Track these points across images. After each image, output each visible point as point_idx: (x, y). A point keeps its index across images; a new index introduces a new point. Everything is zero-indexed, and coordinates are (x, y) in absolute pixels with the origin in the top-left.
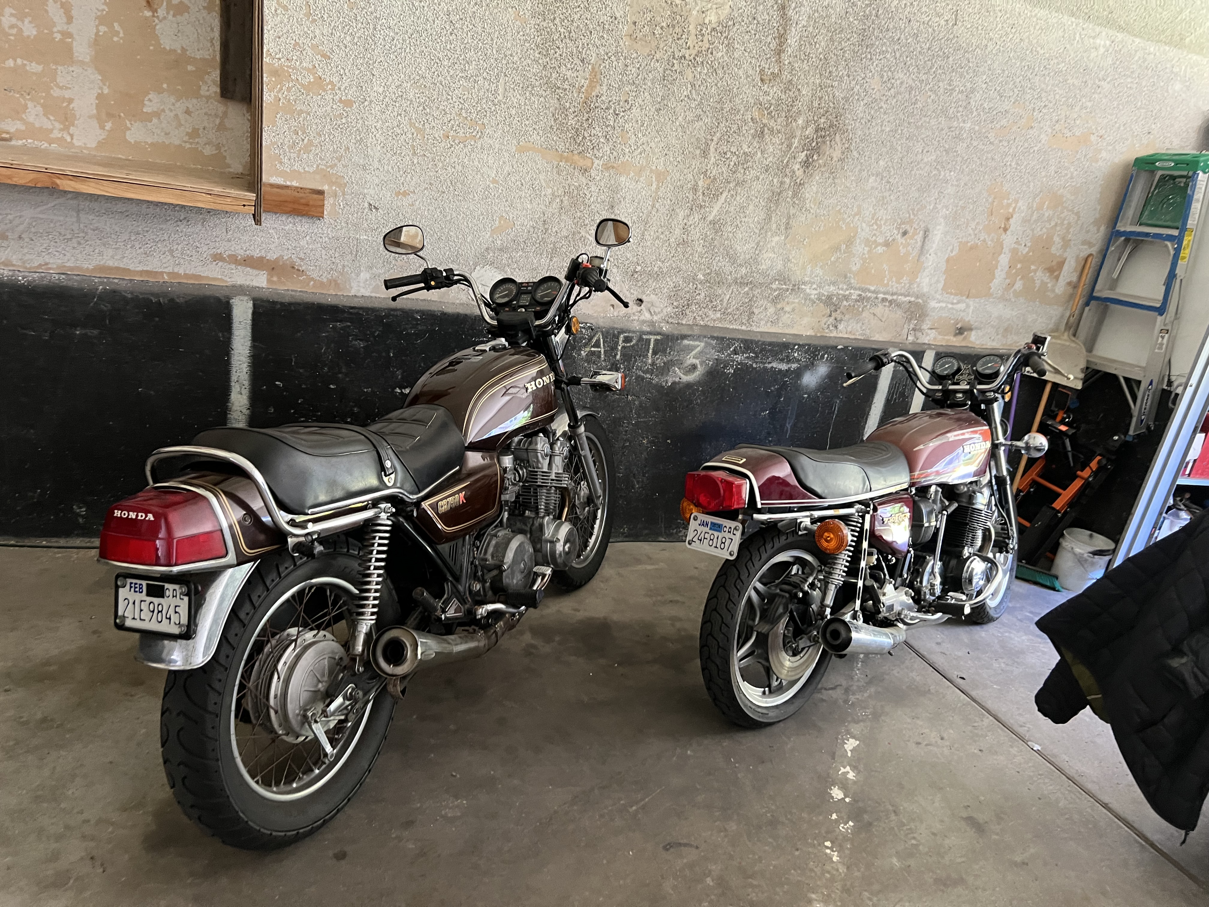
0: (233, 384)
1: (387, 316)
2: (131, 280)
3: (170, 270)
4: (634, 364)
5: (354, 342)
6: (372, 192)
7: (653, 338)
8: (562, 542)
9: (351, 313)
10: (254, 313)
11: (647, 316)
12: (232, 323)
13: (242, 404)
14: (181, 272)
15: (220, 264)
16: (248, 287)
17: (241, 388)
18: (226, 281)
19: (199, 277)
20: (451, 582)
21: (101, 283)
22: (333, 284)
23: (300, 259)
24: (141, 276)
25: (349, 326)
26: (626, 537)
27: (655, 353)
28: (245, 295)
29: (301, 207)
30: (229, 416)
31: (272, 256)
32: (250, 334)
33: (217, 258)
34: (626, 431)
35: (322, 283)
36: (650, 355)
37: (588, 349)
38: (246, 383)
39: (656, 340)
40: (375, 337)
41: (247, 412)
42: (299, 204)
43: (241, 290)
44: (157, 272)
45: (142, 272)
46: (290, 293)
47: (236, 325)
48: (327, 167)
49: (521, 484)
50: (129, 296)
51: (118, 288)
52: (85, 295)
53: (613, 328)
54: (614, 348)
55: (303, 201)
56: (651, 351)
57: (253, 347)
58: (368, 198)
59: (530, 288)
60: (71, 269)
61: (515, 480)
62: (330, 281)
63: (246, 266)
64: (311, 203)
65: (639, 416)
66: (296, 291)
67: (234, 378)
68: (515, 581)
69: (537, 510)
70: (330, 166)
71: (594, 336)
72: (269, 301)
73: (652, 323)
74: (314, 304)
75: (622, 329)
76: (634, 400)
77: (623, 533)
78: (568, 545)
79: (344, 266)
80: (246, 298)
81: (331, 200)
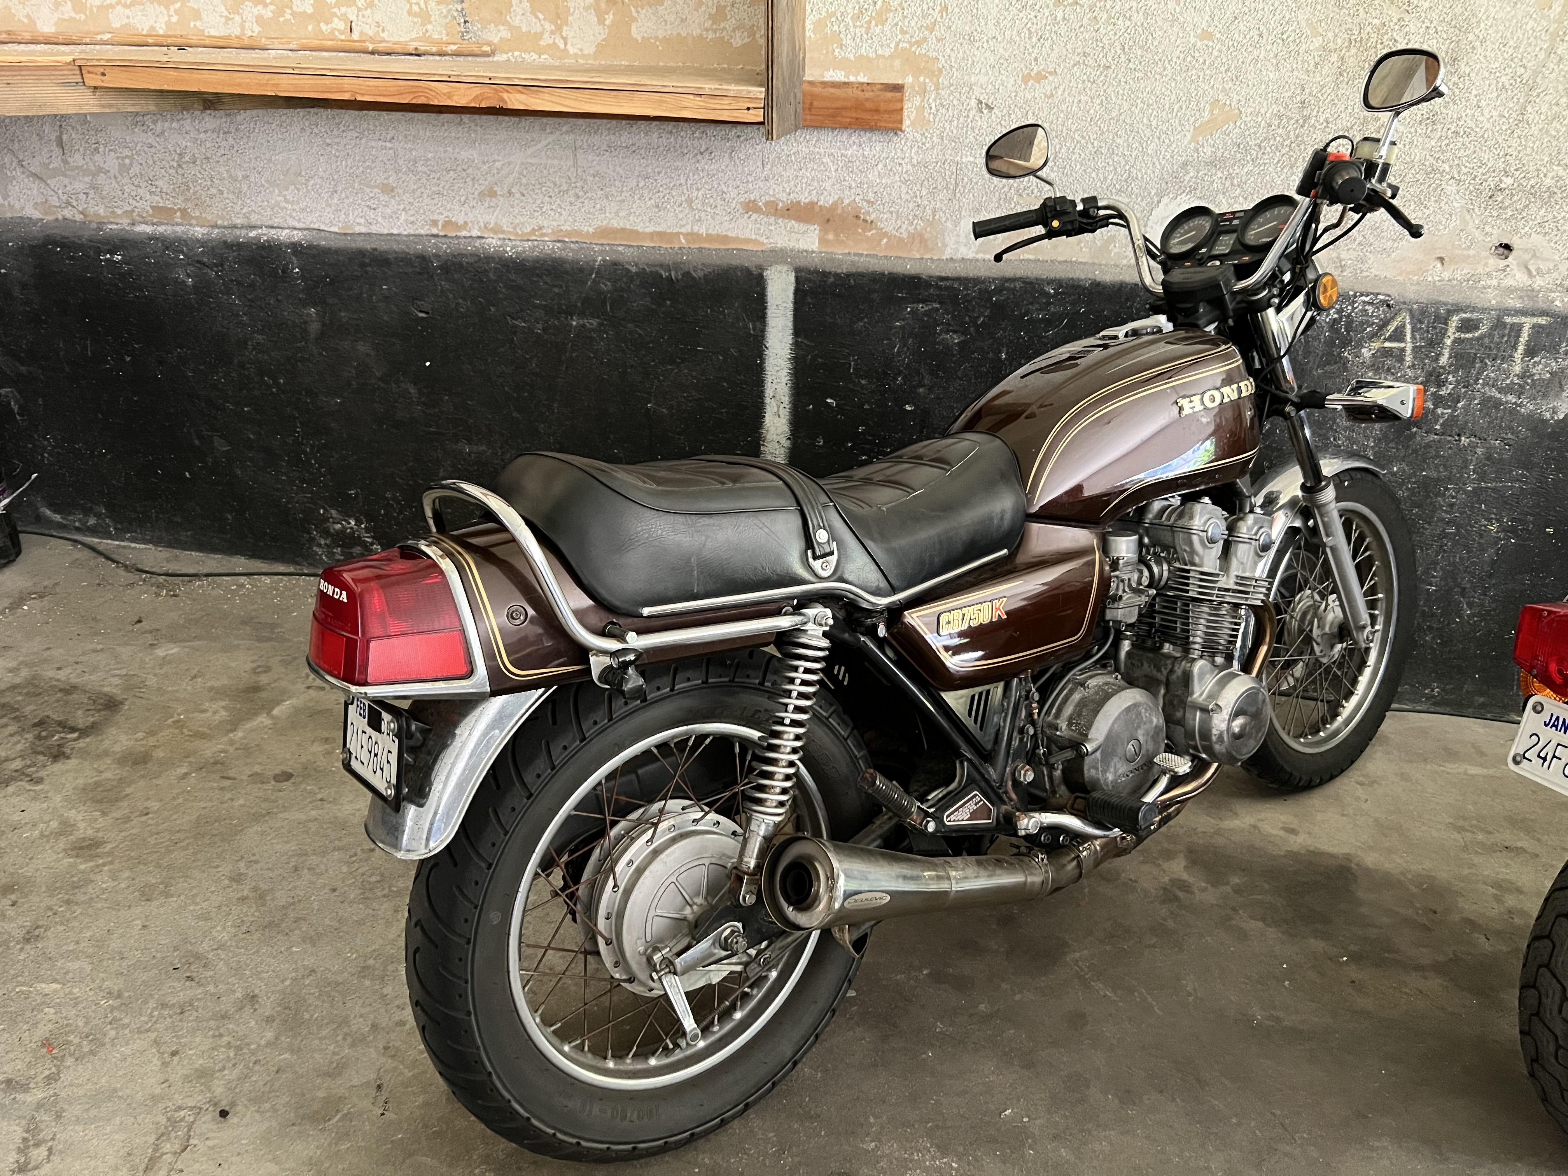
0: (767, 400)
1: (999, 290)
2: (638, 247)
3: (687, 229)
4: (1480, 373)
5: (944, 336)
6: (983, 79)
7: (1528, 322)
8: (1225, 714)
9: (940, 288)
10: (797, 292)
11: (1519, 278)
12: (765, 308)
13: (779, 431)
14: (703, 231)
15: (755, 216)
16: (792, 250)
17: (779, 407)
18: (763, 244)
19: (725, 239)
20: (970, 761)
21: (601, 252)
22: (917, 241)
23: (868, 202)
24: (652, 240)
25: (937, 310)
26: (1434, 704)
27: (1531, 352)
28: (787, 263)
29: (867, 116)
30: (762, 448)
31: (826, 201)
32: (790, 324)
33: (751, 207)
34: (1452, 505)
35: (900, 240)
36: (1518, 355)
37: (1376, 345)
38: (786, 400)
39: (1534, 326)
40: (977, 327)
41: (787, 444)
42: (866, 110)
43: (779, 256)
44: (671, 233)
45: (652, 235)
46: (852, 258)
47: (771, 312)
48: (912, 46)
49: (1153, 592)
50: (634, 269)
51: (620, 258)
52: (581, 270)
53: (1437, 303)
54: (1434, 343)
55: (868, 105)
56: (1521, 349)
57: (796, 345)
58: (977, 91)
59: (1236, 222)
60: (569, 234)
61: (1139, 583)
62: (912, 237)
63: (790, 217)
64: (882, 107)
65: (1482, 477)
66: (862, 255)
67: (769, 392)
68: (1110, 777)
69: (1185, 645)
70: (917, 42)
71: (1393, 318)
72: (816, 272)
73: (1531, 293)
74: (883, 274)
75: (1457, 305)
76: (1473, 447)
77: (1429, 697)
78: (1239, 722)
79: (934, 211)
80: (785, 268)
81: (917, 101)
